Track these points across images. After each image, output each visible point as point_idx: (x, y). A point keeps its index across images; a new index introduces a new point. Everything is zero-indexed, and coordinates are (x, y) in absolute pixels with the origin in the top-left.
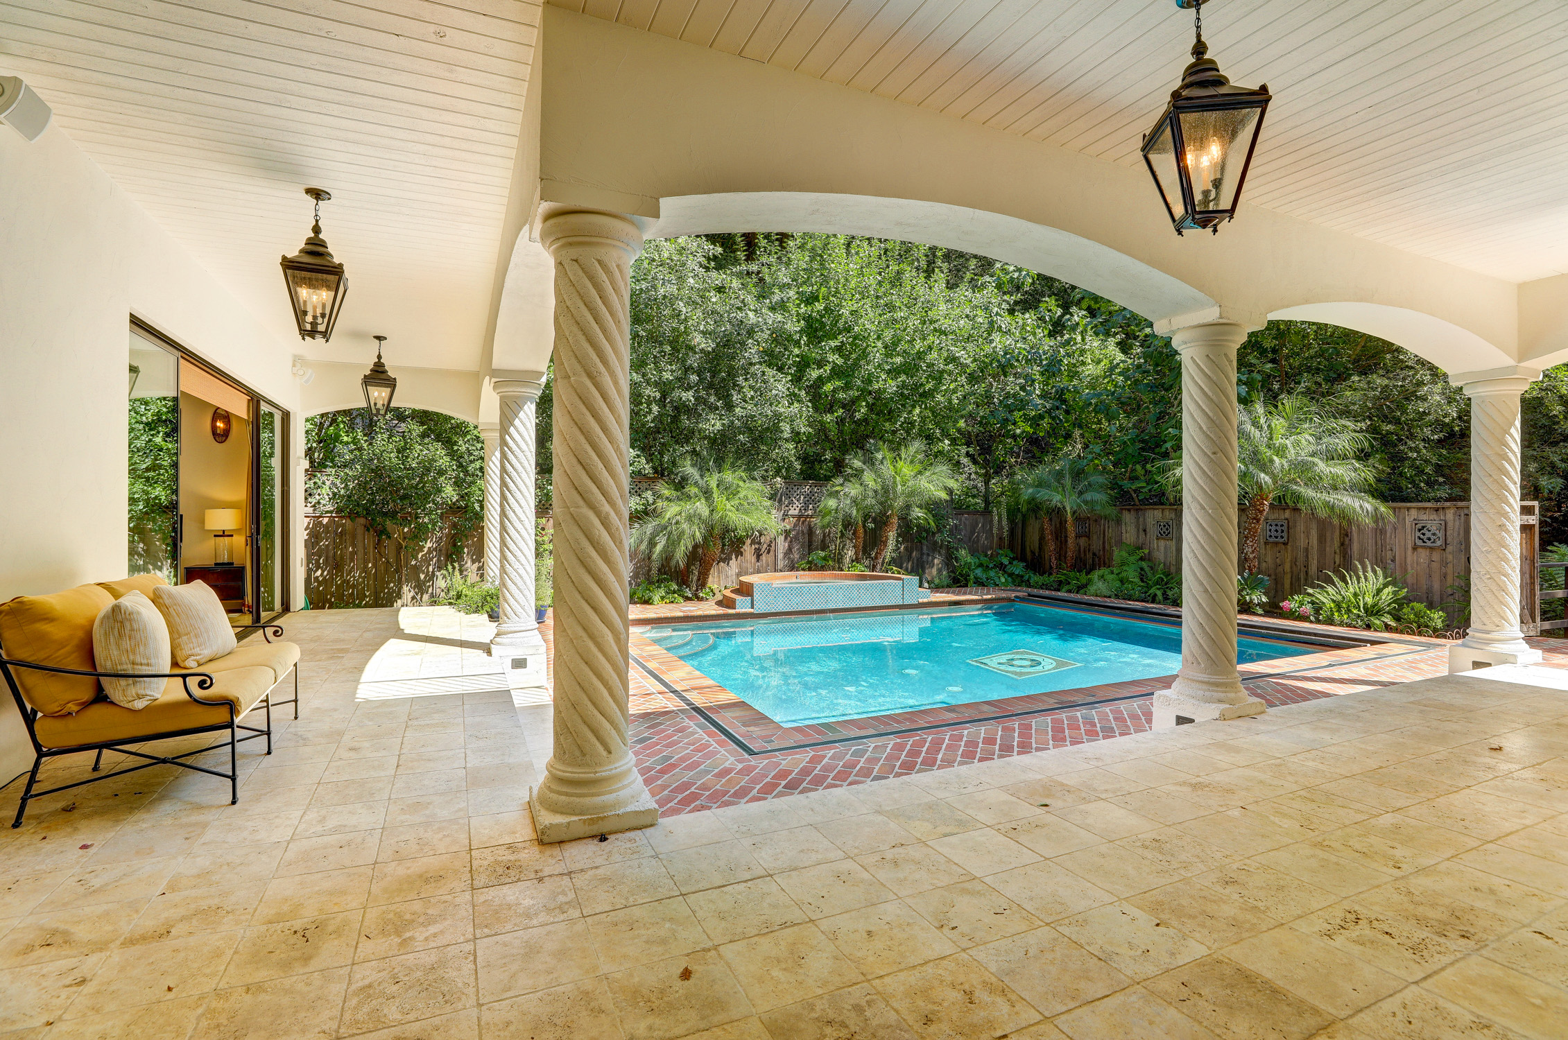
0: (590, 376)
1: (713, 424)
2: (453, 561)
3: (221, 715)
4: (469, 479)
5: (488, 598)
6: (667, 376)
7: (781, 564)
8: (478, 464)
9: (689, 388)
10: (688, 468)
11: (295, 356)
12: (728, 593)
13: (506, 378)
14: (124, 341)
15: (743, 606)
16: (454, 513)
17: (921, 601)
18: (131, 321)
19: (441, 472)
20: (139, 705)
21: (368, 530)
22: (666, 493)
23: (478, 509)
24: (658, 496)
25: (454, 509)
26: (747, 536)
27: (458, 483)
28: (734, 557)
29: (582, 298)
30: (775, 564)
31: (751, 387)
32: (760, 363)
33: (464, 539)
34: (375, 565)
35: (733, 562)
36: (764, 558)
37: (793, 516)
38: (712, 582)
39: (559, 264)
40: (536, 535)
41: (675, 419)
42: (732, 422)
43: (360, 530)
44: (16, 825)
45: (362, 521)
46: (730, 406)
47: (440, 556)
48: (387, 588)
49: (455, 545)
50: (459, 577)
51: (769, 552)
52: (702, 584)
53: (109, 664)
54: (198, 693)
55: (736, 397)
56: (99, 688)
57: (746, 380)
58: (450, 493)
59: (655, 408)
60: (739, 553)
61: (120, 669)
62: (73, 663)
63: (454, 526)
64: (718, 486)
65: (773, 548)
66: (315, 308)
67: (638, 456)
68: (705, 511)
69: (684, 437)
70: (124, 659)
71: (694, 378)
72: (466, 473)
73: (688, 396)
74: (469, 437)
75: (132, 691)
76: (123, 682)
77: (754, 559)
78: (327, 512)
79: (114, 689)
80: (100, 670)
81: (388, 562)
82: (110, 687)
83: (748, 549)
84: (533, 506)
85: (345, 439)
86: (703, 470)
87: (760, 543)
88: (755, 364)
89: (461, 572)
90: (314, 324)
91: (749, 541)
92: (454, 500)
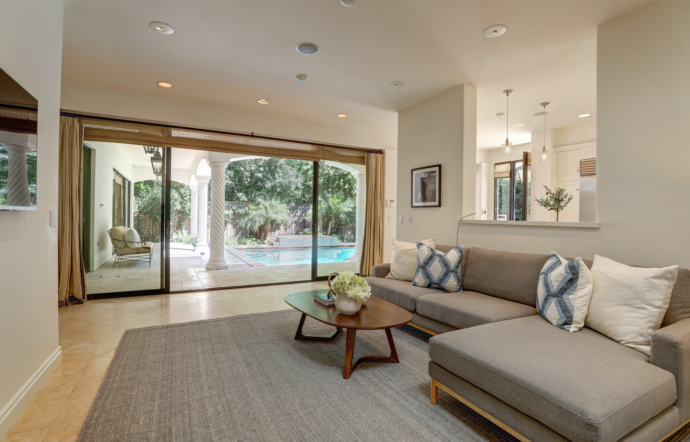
0: (217, 190)
1: (268, 185)
2: (179, 229)
3: (148, 250)
4: (185, 202)
5: (192, 239)
6: (253, 168)
7: (294, 233)
8: (188, 197)
9: (261, 172)
10: (260, 200)
11: (133, 165)
12: (272, 241)
13: (198, 178)
14: (112, 173)
15: (276, 245)
16: (179, 213)
17: (338, 245)
18: (113, 170)
19: (176, 200)
20: (134, 247)
21: (150, 218)
22: (253, 208)
23: (188, 212)
24: (249, 209)
25: (180, 212)
26: (282, 223)
27: (181, 203)
28: (277, 230)
29: (216, 176)
30: (292, 233)
31: (282, 172)
32: (285, 164)
33: (183, 222)
34: (152, 231)
35: (276, 232)
36: (288, 230)
37: (298, 216)
38: (268, 238)
39: (212, 170)
40: (207, 221)
41: (256, 182)
42: (275, 184)
43: (147, 219)
44: (113, 267)
45: (148, 215)
46: (275, 178)
47: (174, 228)
48: (156, 238)
49: (179, 224)
50: (181, 235)
51: (289, 229)
52: (265, 239)
53: (128, 240)
54: (144, 246)
55: (276, 175)
56: (126, 245)
57: (280, 170)
58: (179, 207)
59: (249, 180)
60: (279, 229)
61: (130, 241)
62: (122, 239)
63: (179, 218)
64: (270, 206)
65: (291, 227)
66: (157, 167)
67: (243, 195)
68: (265, 214)
69: (259, 189)
70: (131, 239)
71: (262, 169)
72: (184, 200)
73: (260, 175)
74: (185, 188)
75: (132, 245)
76: (131, 243)
77: (284, 231)
78: (136, 212)
79: (129, 245)
80: (126, 241)
81: (157, 229)
82: (128, 244)
83: (282, 228)
84: (207, 212)
85: (143, 188)
86: (265, 199)
87: (286, 225)
88: (283, 164)
89: (181, 233)
90: (157, 171)
91: (282, 225)
92: (180, 209)
